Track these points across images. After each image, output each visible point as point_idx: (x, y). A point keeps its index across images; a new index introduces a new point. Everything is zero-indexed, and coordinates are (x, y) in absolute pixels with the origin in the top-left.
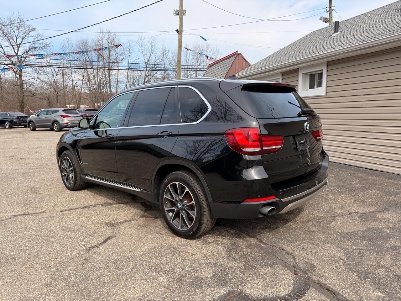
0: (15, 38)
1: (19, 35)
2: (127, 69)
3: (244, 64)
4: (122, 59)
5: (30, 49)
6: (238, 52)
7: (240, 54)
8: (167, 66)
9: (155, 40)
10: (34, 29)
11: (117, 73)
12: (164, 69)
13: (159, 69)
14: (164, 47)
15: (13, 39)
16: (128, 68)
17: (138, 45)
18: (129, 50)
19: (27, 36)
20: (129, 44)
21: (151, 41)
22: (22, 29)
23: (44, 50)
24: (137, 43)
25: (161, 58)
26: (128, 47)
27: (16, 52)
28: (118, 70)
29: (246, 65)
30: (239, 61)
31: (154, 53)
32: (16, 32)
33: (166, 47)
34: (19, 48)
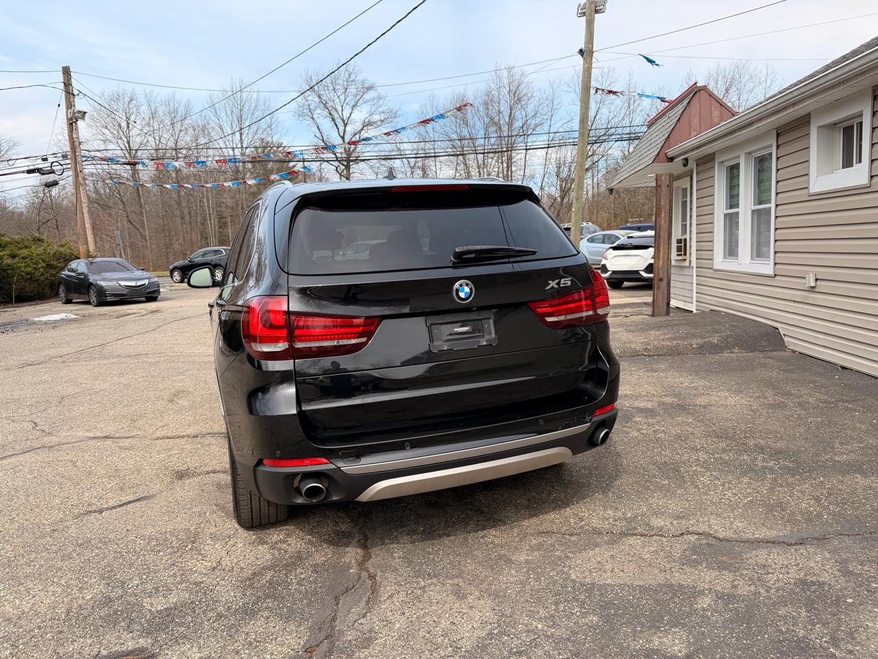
0: (339, 109)
1: (346, 102)
2: (547, 146)
3: (716, 113)
4: (536, 126)
5: (364, 127)
6: (698, 85)
7: (704, 88)
8: (637, 128)
9: (610, 73)
10: (370, 88)
11: (523, 155)
12: (628, 136)
13: (619, 137)
14: (632, 85)
15: (336, 110)
16: (547, 143)
17: (570, 90)
18: (551, 103)
19: (361, 101)
20: (553, 91)
21: (602, 77)
22: (352, 90)
23: (388, 125)
24: (571, 84)
25: (623, 112)
26: (550, 98)
27: (342, 135)
28: (527, 149)
29: (721, 113)
30: (700, 106)
31: (607, 102)
32: (342, 98)
33: (637, 85)
34: (345, 125)
